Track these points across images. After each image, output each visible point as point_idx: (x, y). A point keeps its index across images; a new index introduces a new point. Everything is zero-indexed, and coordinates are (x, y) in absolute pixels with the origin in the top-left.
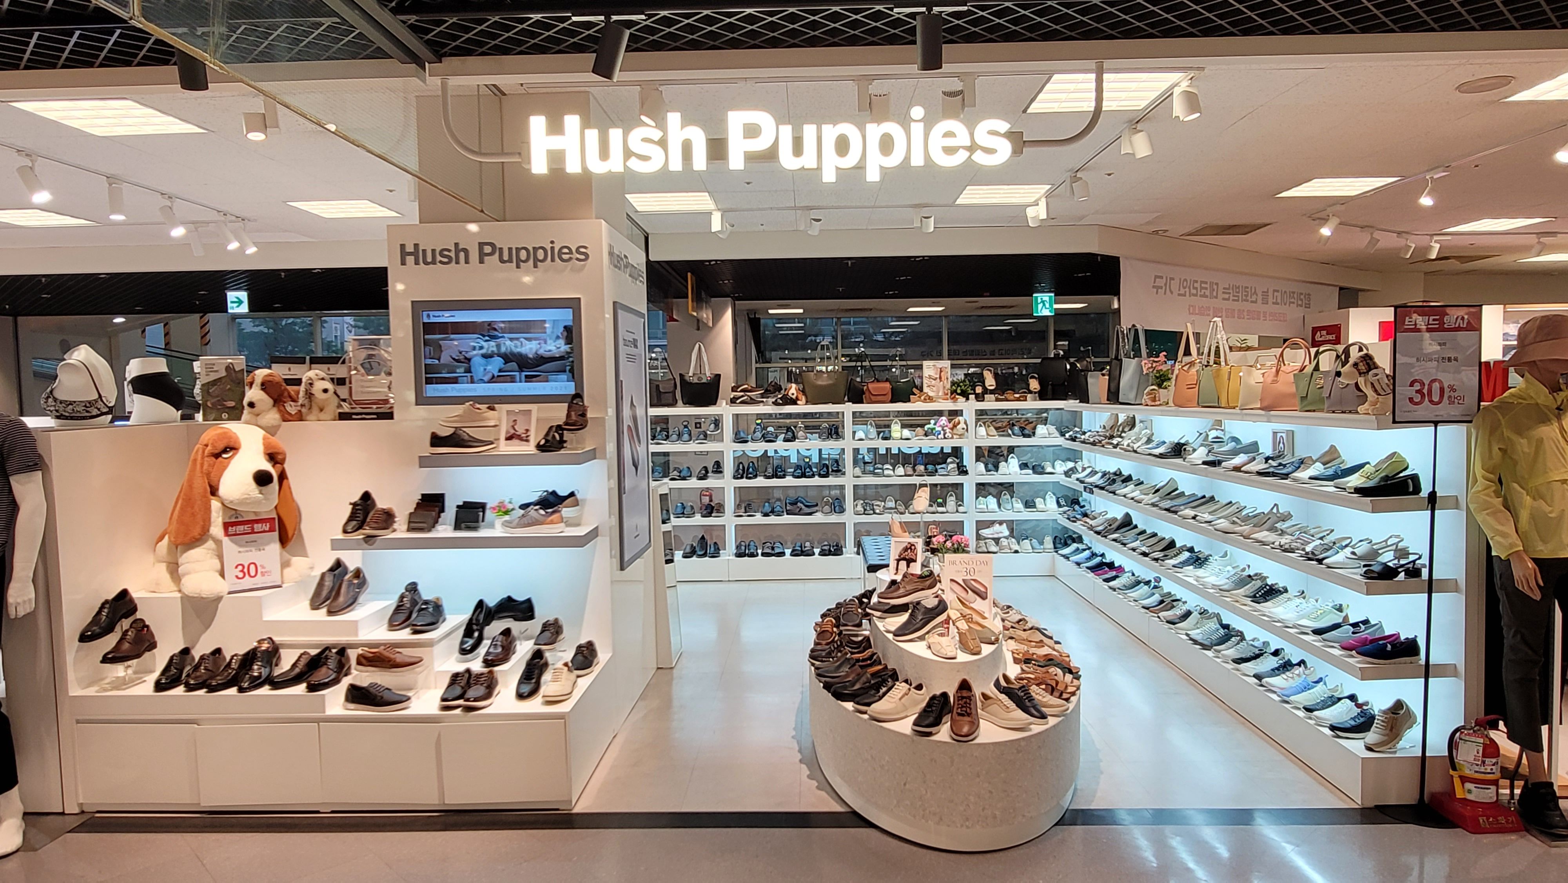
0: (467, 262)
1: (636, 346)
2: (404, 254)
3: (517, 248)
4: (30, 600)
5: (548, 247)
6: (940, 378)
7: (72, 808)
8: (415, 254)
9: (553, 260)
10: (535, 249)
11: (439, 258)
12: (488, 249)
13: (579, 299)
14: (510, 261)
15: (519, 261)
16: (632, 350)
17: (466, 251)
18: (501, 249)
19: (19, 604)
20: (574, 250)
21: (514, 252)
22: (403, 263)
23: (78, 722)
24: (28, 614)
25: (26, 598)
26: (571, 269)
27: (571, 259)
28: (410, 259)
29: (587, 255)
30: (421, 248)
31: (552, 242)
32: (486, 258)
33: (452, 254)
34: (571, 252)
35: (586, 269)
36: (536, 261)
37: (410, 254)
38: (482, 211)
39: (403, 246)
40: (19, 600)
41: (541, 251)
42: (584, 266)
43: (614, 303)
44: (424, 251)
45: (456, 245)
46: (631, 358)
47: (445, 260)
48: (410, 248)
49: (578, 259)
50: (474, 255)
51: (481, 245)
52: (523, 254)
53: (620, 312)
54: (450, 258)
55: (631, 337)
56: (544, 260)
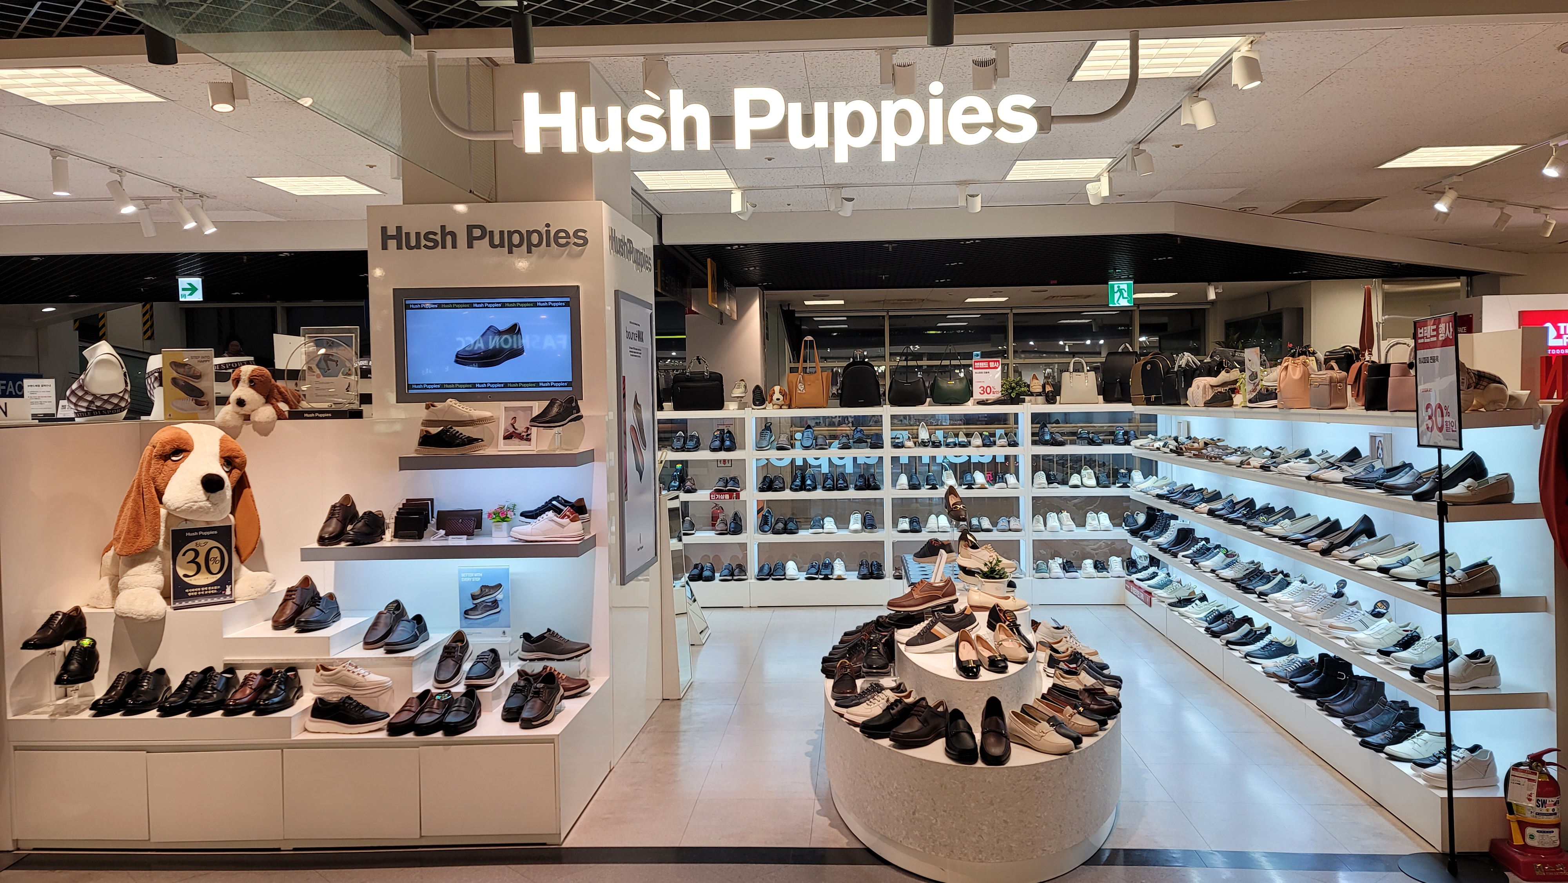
0: (454, 246)
1: (641, 339)
2: (385, 237)
3: (509, 232)
5: (543, 231)
8: (398, 237)
10: (530, 233)
11: (423, 242)
12: (477, 233)
13: (578, 287)
14: (502, 245)
15: (511, 245)
16: (637, 344)
17: (453, 235)
20: (571, 235)
21: (506, 235)
22: (385, 247)
27: (568, 243)
28: (392, 244)
29: (586, 241)
30: (404, 231)
31: (548, 225)
32: (475, 242)
33: (438, 238)
34: (568, 236)
36: (530, 245)
37: (392, 237)
38: (471, 191)
39: (384, 229)
41: (536, 235)
43: (616, 292)
44: (408, 234)
45: (443, 228)
46: (635, 352)
47: (431, 244)
48: (392, 231)
49: (575, 244)
50: (462, 240)
51: (470, 228)
52: (516, 239)
53: (623, 302)
54: (435, 242)
55: (634, 329)
56: (539, 244)
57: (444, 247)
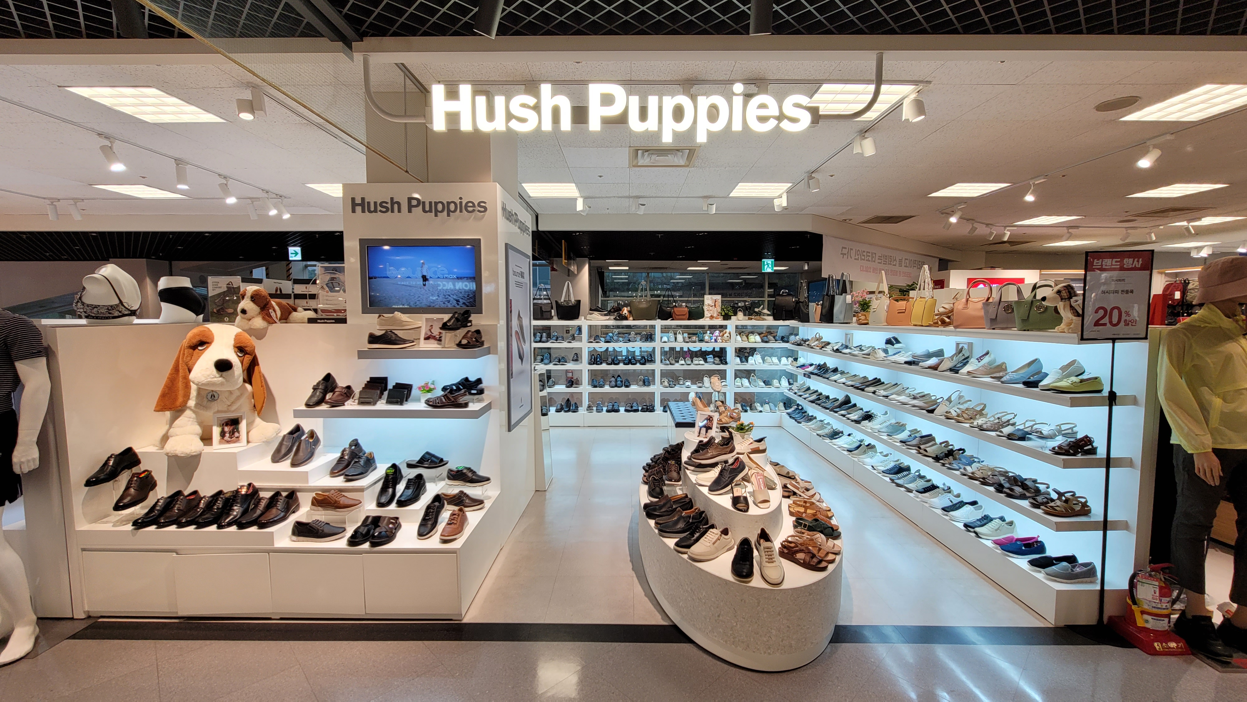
0: (399, 211)
1: (523, 277)
2: (354, 206)
3: (435, 202)
4: (34, 460)
5: (458, 201)
6: (715, 305)
7: (80, 614)
8: (362, 205)
9: (461, 211)
10: (448, 203)
11: (379, 208)
12: (414, 203)
13: (480, 239)
14: (430, 211)
15: (437, 211)
16: (520, 279)
17: (398, 203)
18: (424, 203)
19: (23, 462)
20: (476, 205)
21: (433, 205)
22: (354, 211)
23: (84, 550)
24: (34, 470)
25: (30, 458)
26: (474, 218)
27: (474, 211)
28: (359, 209)
29: (486, 209)
30: (366, 201)
31: (461, 198)
32: (413, 209)
33: (389, 206)
34: (474, 206)
35: (484, 219)
36: (449, 211)
37: (358, 205)
38: (410, 174)
39: (353, 199)
40: (23, 460)
41: (453, 204)
42: (484, 215)
43: (506, 245)
44: (369, 203)
45: (391, 199)
46: (519, 285)
47: (384, 210)
48: (359, 201)
49: (479, 211)
50: (405, 207)
51: (410, 199)
52: (440, 207)
53: (510, 251)
54: (387, 208)
55: (518, 270)
56: (455, 211)
57: (393, 211)
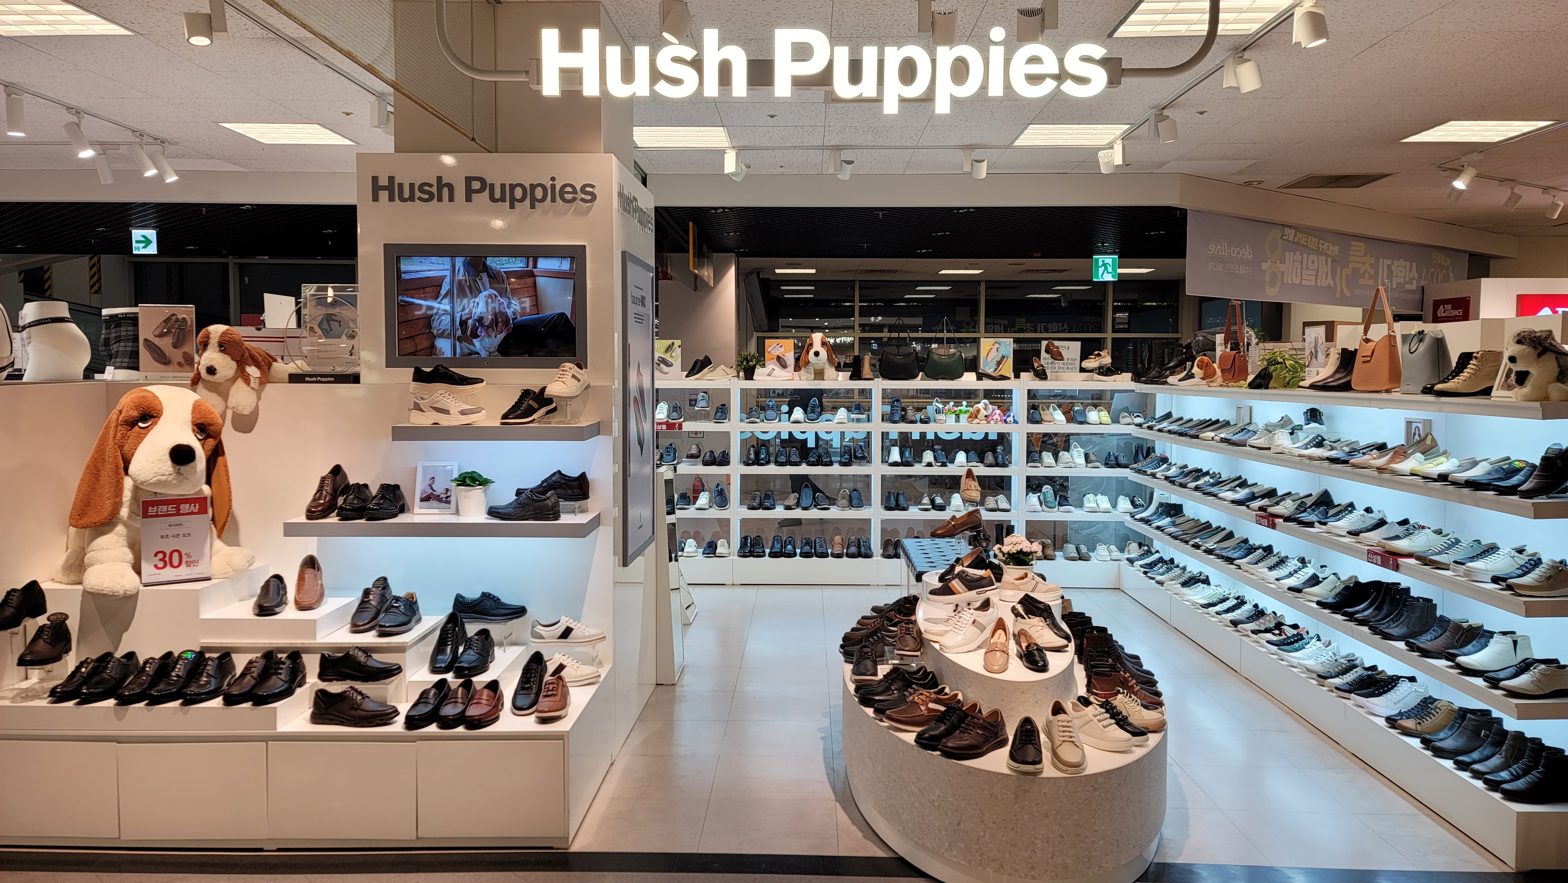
0: (451, 199)
1: (644, 304)
2: (376, 188)
3: (511, 185)
5: (549, 184)
8: (390, 188)
9: (553, 200)
10: (533, 187)
11: (418, 194)
12: (476, 185)
13: (584, 246)
14: (503, 199)
15: (513, 199)
16: (640, 308)
17: (451, 187)
18: (492, 186)
20: (579, 189)
21: (508, 189)
22: (375, 198)
26: (575, 211)
27: (575, 199)
28: (384, 195)
29: (593, 196)
30: (397, 182)
31: (553, 179)
32: (474, 195)
33: (434, 190)
34: (575, 191)
35: (592, 211)
36: (534, 200)
37: (384, 188)
38: (473, 139)
39: (374, 179)
41: (540, 189)
42: (591, 207)
43: (623, 253)
44: (401, 185)
45: (440, 179)
46: (639, 318)
47: (426, 196)
48: (384, 181)
49: (582, 200)
50: (460, 193)
51: (469, 180)
52: (519, 193)
53: (628, 264)
54: (431, 195)
55: (638, 295)
56: (543, 199)
57: (440, 199)
